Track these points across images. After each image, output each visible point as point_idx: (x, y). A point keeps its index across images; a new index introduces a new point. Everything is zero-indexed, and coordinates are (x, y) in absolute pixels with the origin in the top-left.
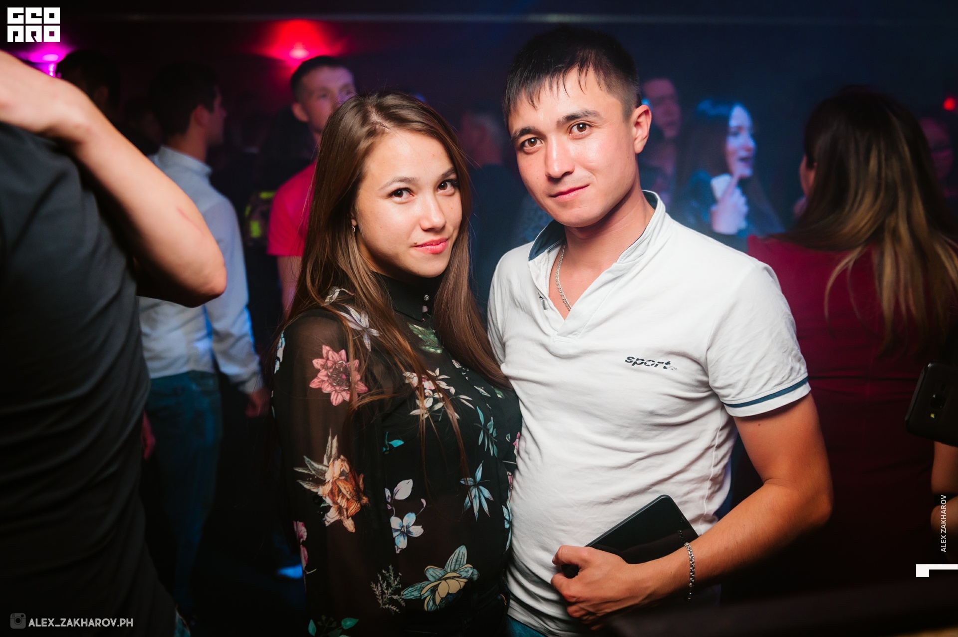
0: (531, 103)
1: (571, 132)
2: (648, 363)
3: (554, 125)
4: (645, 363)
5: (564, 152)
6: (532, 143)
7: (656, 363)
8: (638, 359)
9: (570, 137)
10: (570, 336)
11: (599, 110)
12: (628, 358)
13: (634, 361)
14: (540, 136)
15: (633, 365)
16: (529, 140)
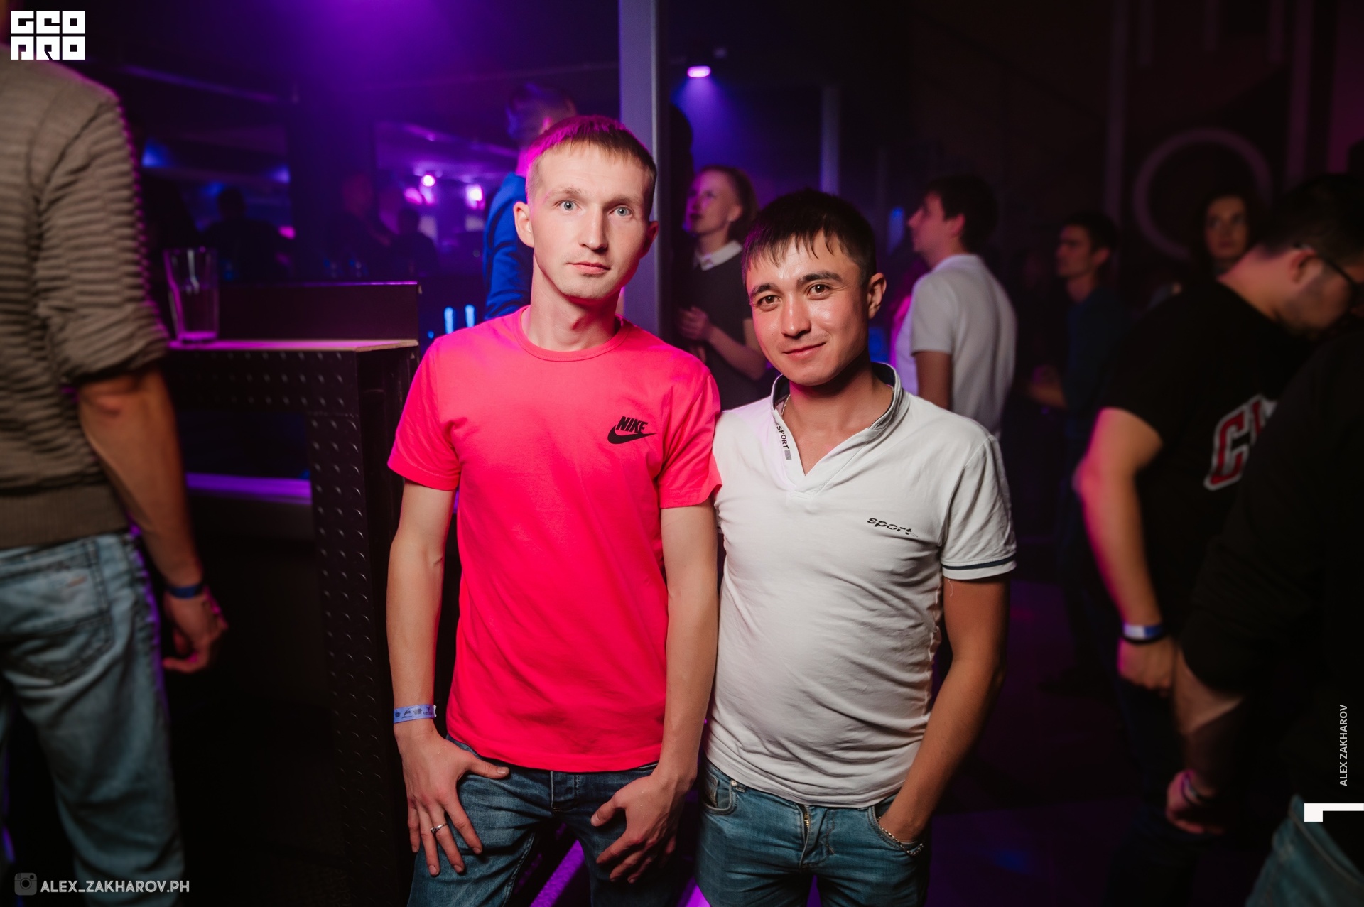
0: (773, 260)
1: (809, 292)
2: (890, 527)
3: (794, 284)
4: (888, 527)
5: (803, 312)
6: (770, 299)
7: (898, 528)
8: (881, 522)
9: (809, 296)
10: (809, 492)
11: (839, 273)
12: (871, 520)
13: (877, 522)
14: (779, 294)
15: (876, 526)
16: (766, 298)
